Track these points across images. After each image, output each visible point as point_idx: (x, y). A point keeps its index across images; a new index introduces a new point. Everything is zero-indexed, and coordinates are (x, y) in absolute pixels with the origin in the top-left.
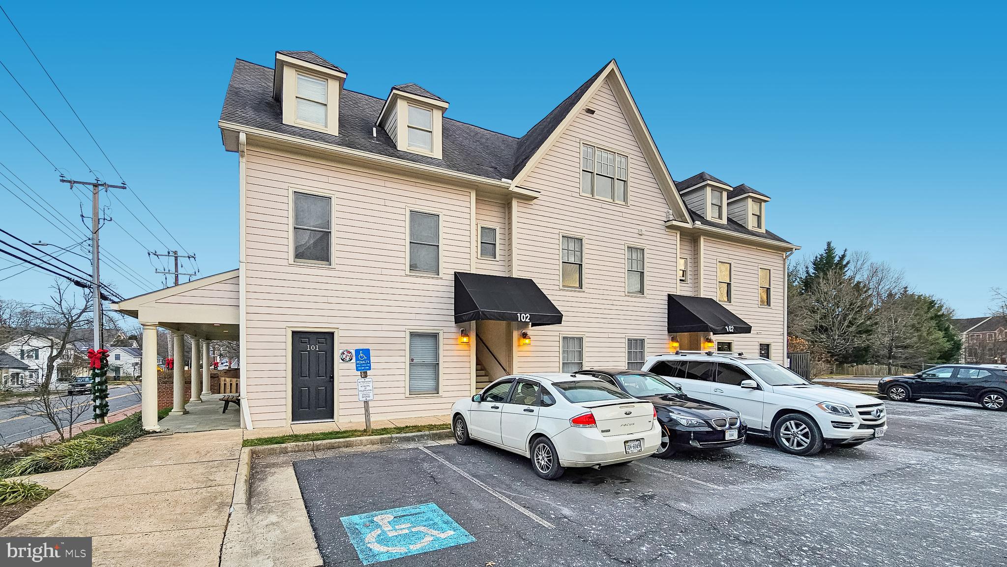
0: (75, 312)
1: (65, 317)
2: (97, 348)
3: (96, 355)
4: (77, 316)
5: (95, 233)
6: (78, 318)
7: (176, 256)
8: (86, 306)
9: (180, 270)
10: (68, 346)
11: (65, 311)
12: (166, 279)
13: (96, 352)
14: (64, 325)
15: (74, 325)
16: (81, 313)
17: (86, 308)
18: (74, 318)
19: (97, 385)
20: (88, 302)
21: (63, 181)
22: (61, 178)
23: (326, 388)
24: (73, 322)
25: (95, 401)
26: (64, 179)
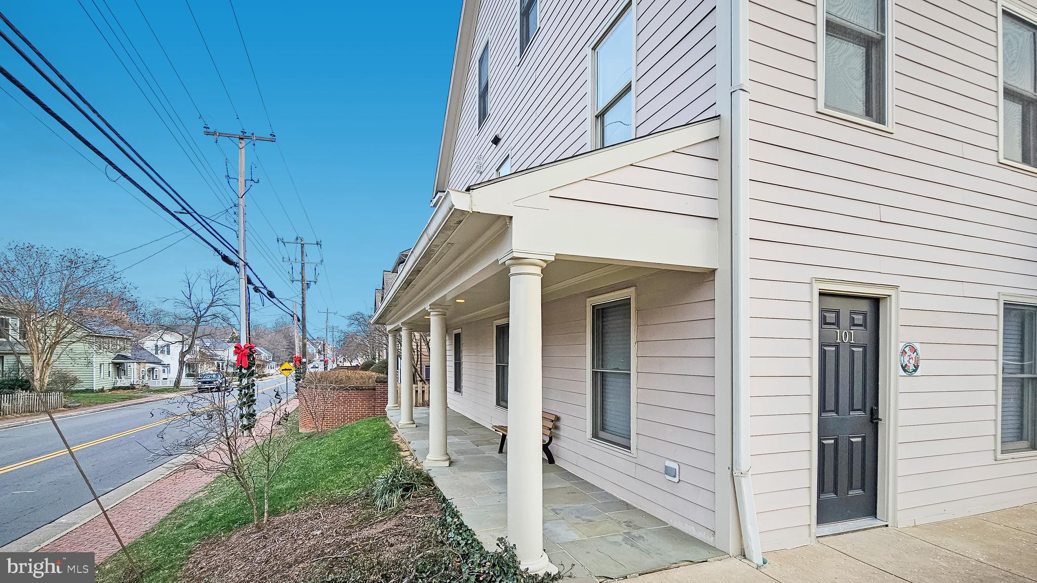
0: (203, 306)
1: (194, 312)
2: (243, 343)
3: (243, 351)
4: (205, 311)
5: (241, 198)
6: (205, 313)
7: (302, 243)
8: (213, 300)
9: (306, 260)
10: (197, 342)
11: (194, 306)
12: (292, 269)
13: (243, 347)
14: (193, 320)
15: (202, 320)
16: (208, 307)
17: (212, 303)
18: (202, 313)
19: (244, 388)
20: (214, 296)
21: (208, 134)
22: (205, 130)
23: (864, 438)
24: (201, 317)
25: (241, 409)
26: (208, 130)
